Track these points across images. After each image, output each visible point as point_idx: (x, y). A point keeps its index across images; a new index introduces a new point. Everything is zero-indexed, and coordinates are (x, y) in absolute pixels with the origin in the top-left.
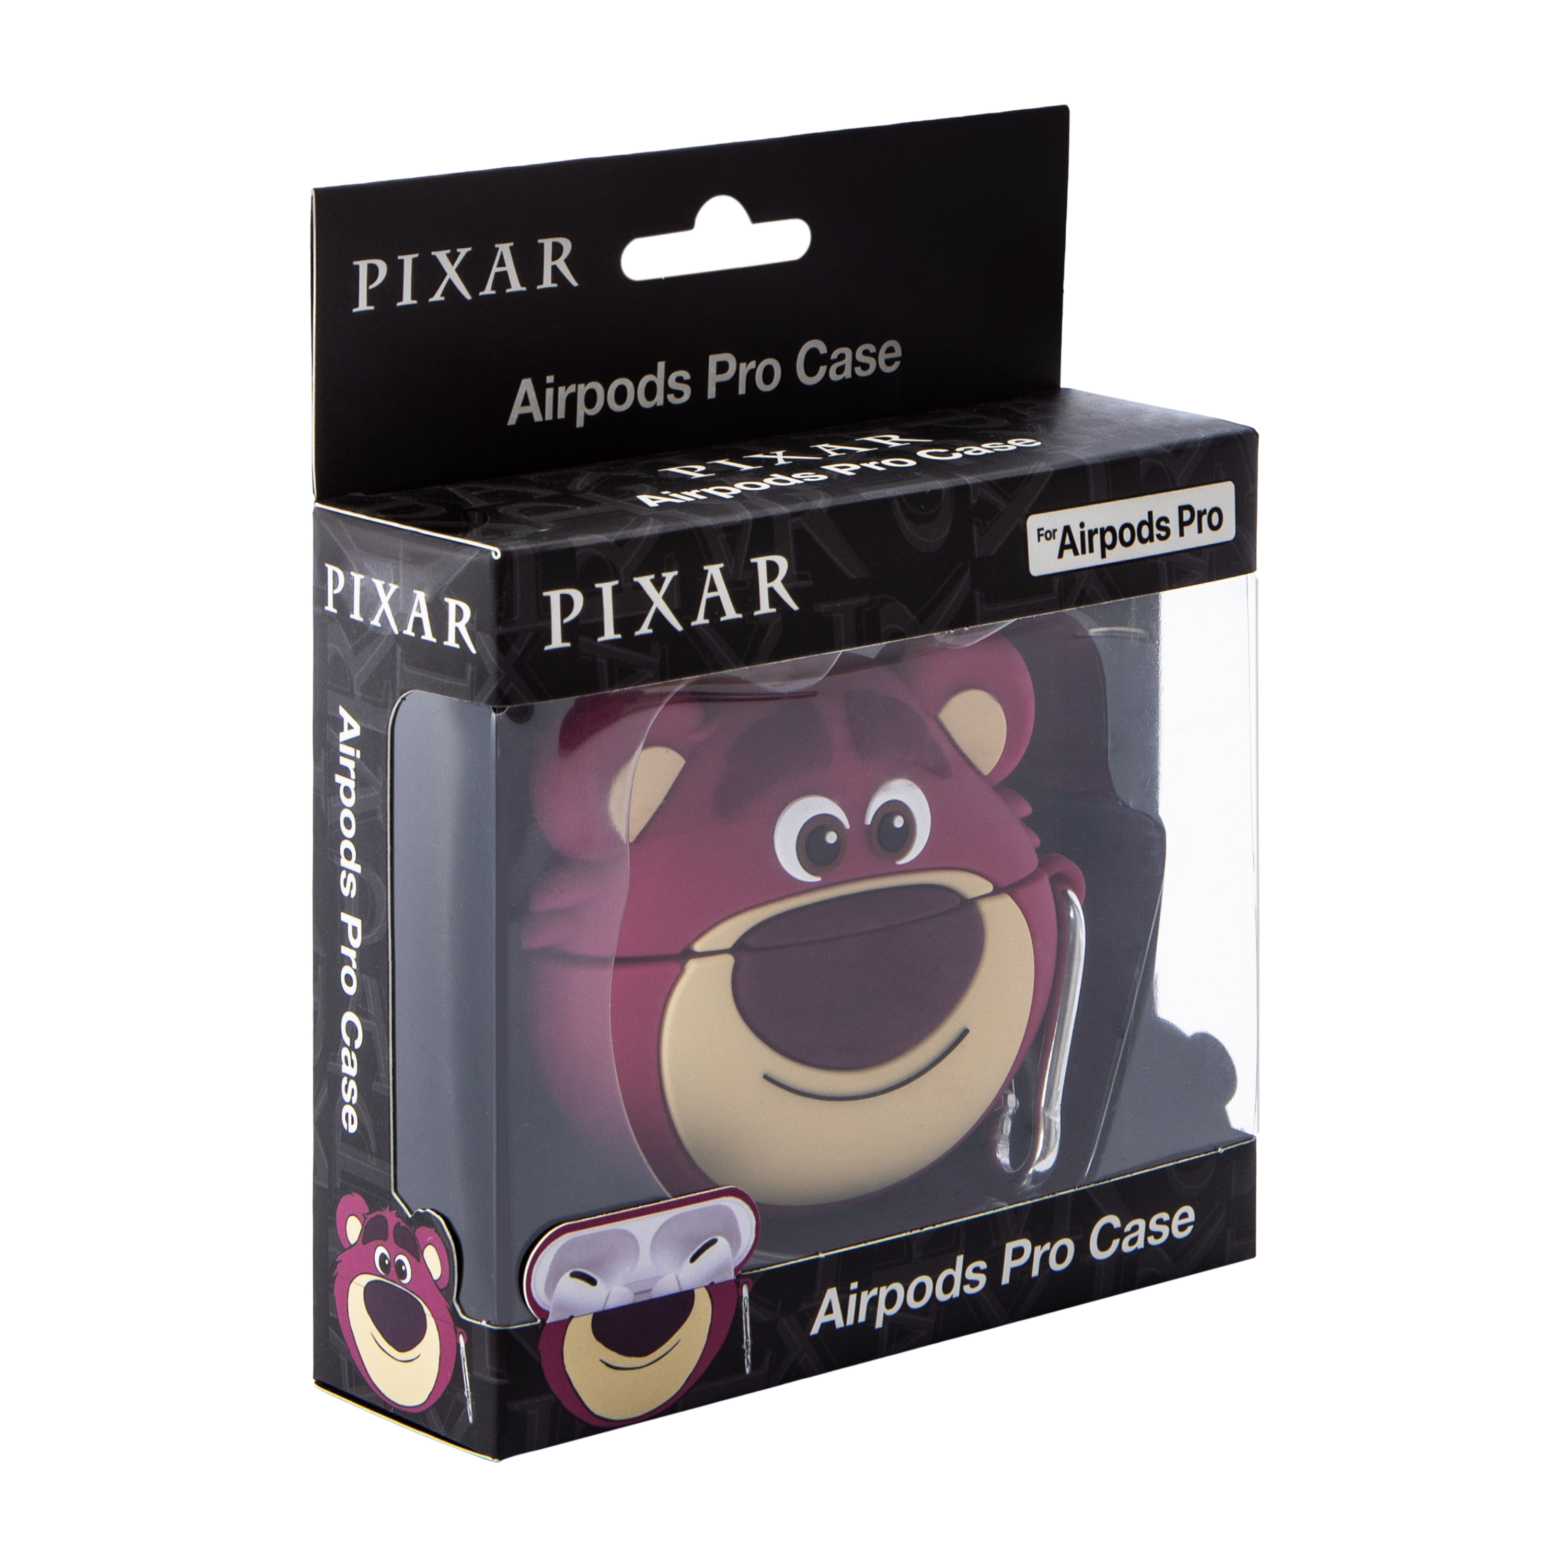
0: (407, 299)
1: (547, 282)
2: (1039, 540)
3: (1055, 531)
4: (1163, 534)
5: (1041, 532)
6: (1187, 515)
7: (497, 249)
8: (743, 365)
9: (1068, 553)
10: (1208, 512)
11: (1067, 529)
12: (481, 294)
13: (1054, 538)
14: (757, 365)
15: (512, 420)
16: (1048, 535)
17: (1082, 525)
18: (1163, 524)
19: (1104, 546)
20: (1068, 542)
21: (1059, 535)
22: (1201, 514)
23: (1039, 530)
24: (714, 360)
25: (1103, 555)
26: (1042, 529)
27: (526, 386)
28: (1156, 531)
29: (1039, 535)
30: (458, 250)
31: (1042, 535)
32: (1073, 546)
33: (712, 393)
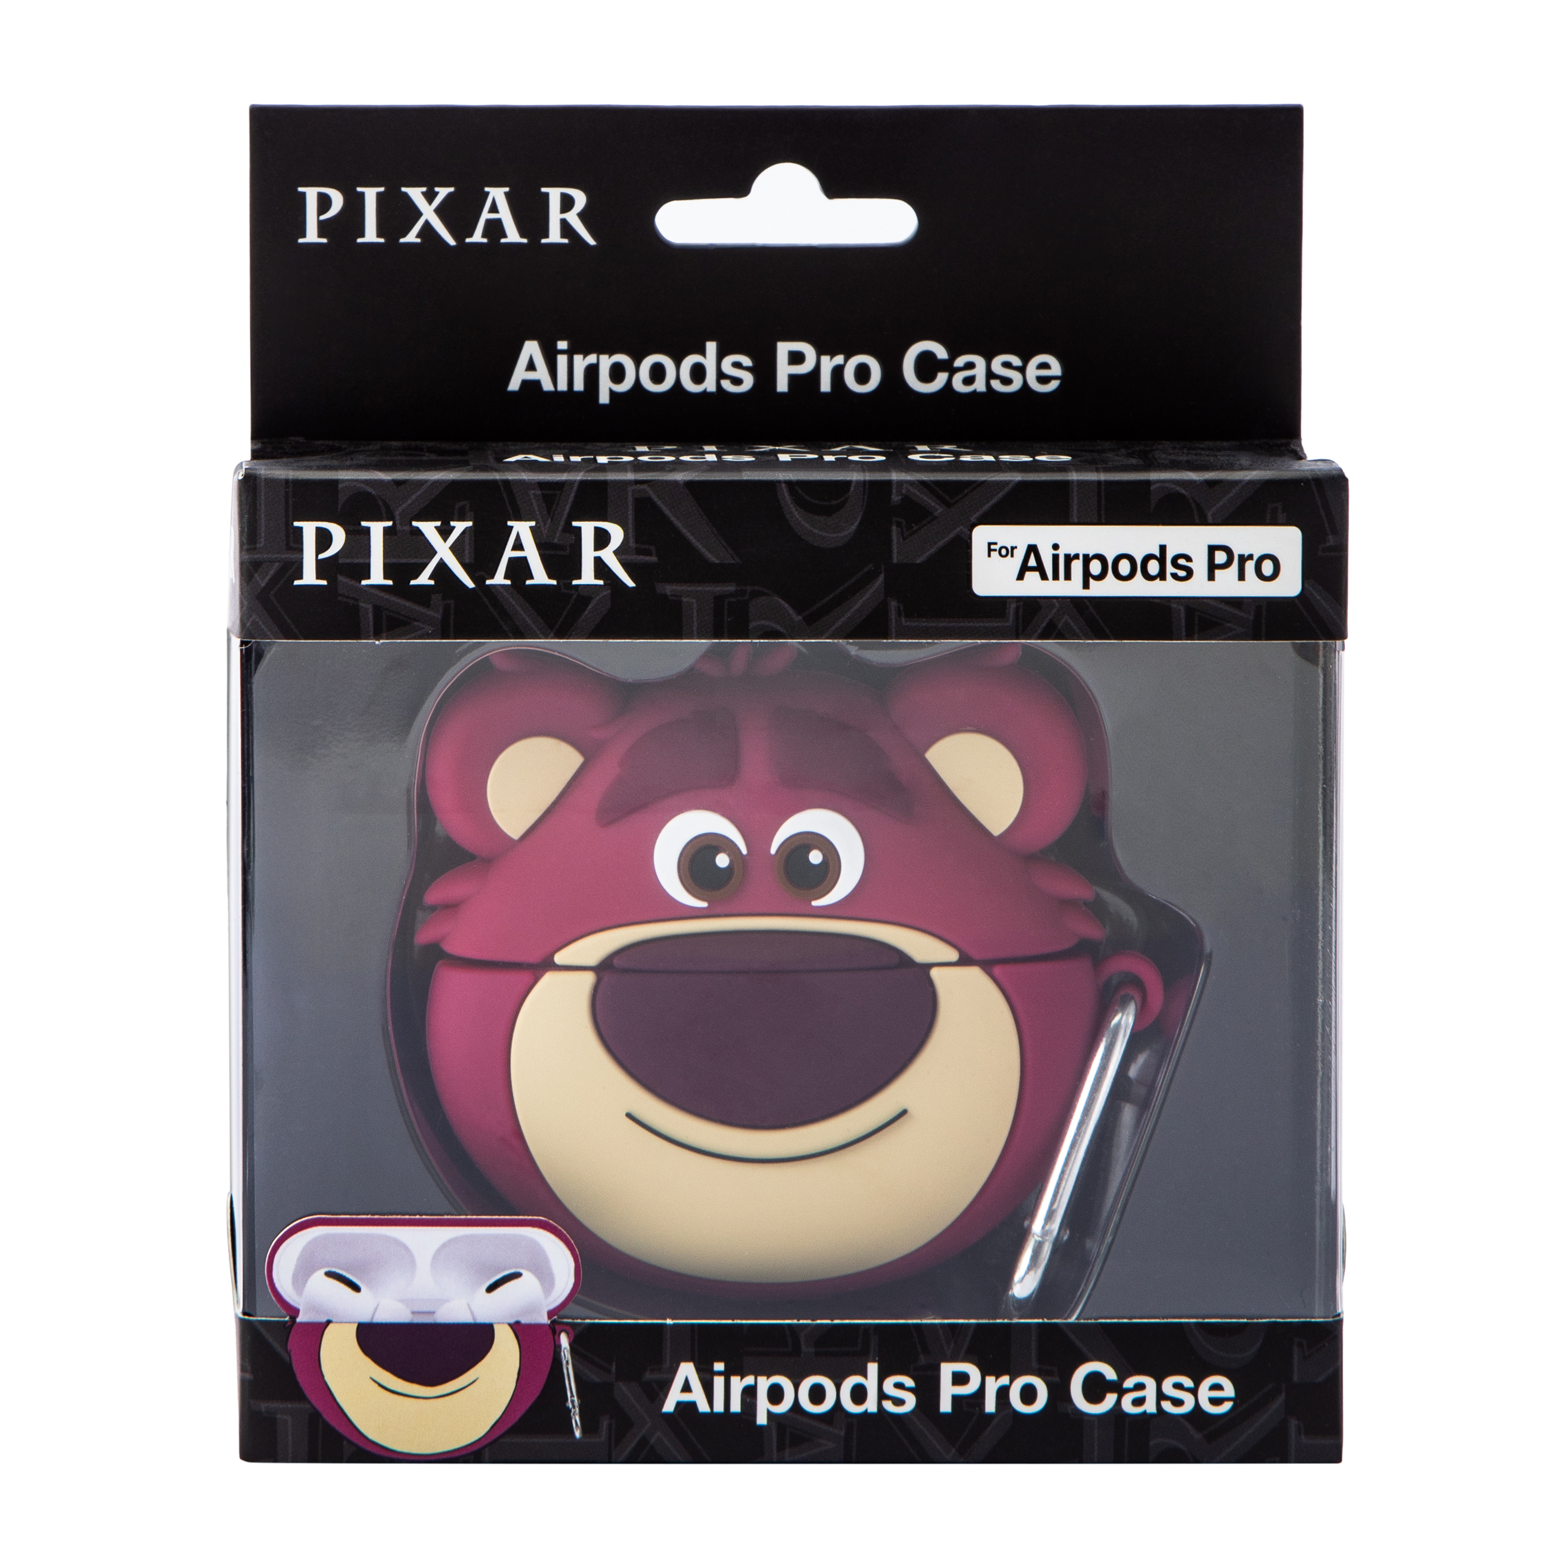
0: (371, 235)
1: (555, 236)
2: (989, 555)
3: (1013, 548)
4: (1182, 573)
5: (993, 547)
6: (1221, 557)
7: (488, 193)
8: (825, 359)
9: (1032, 577)
10: (1255, 558)
11: (1032, 549)
12: (468, 240)
13: (1012, 556)
14: (846, 360)
15: (514, 385)
16: (1004, 552)
17: (1056, 547)
18: (1182, 562)
19: (1087, 575)
20: (1032, 562)
21: (1020, 554)
22: (1243, 559)
23: (990, 544)
24: (783, 348)
25: (1086, 586)
26: (995, 544)
27: (531, 349)
28: (1170, 569)
29: (990, 550)
30: (437, 189)
31: (995, 550)
32: (1040, 568)
33: (782, 385)
